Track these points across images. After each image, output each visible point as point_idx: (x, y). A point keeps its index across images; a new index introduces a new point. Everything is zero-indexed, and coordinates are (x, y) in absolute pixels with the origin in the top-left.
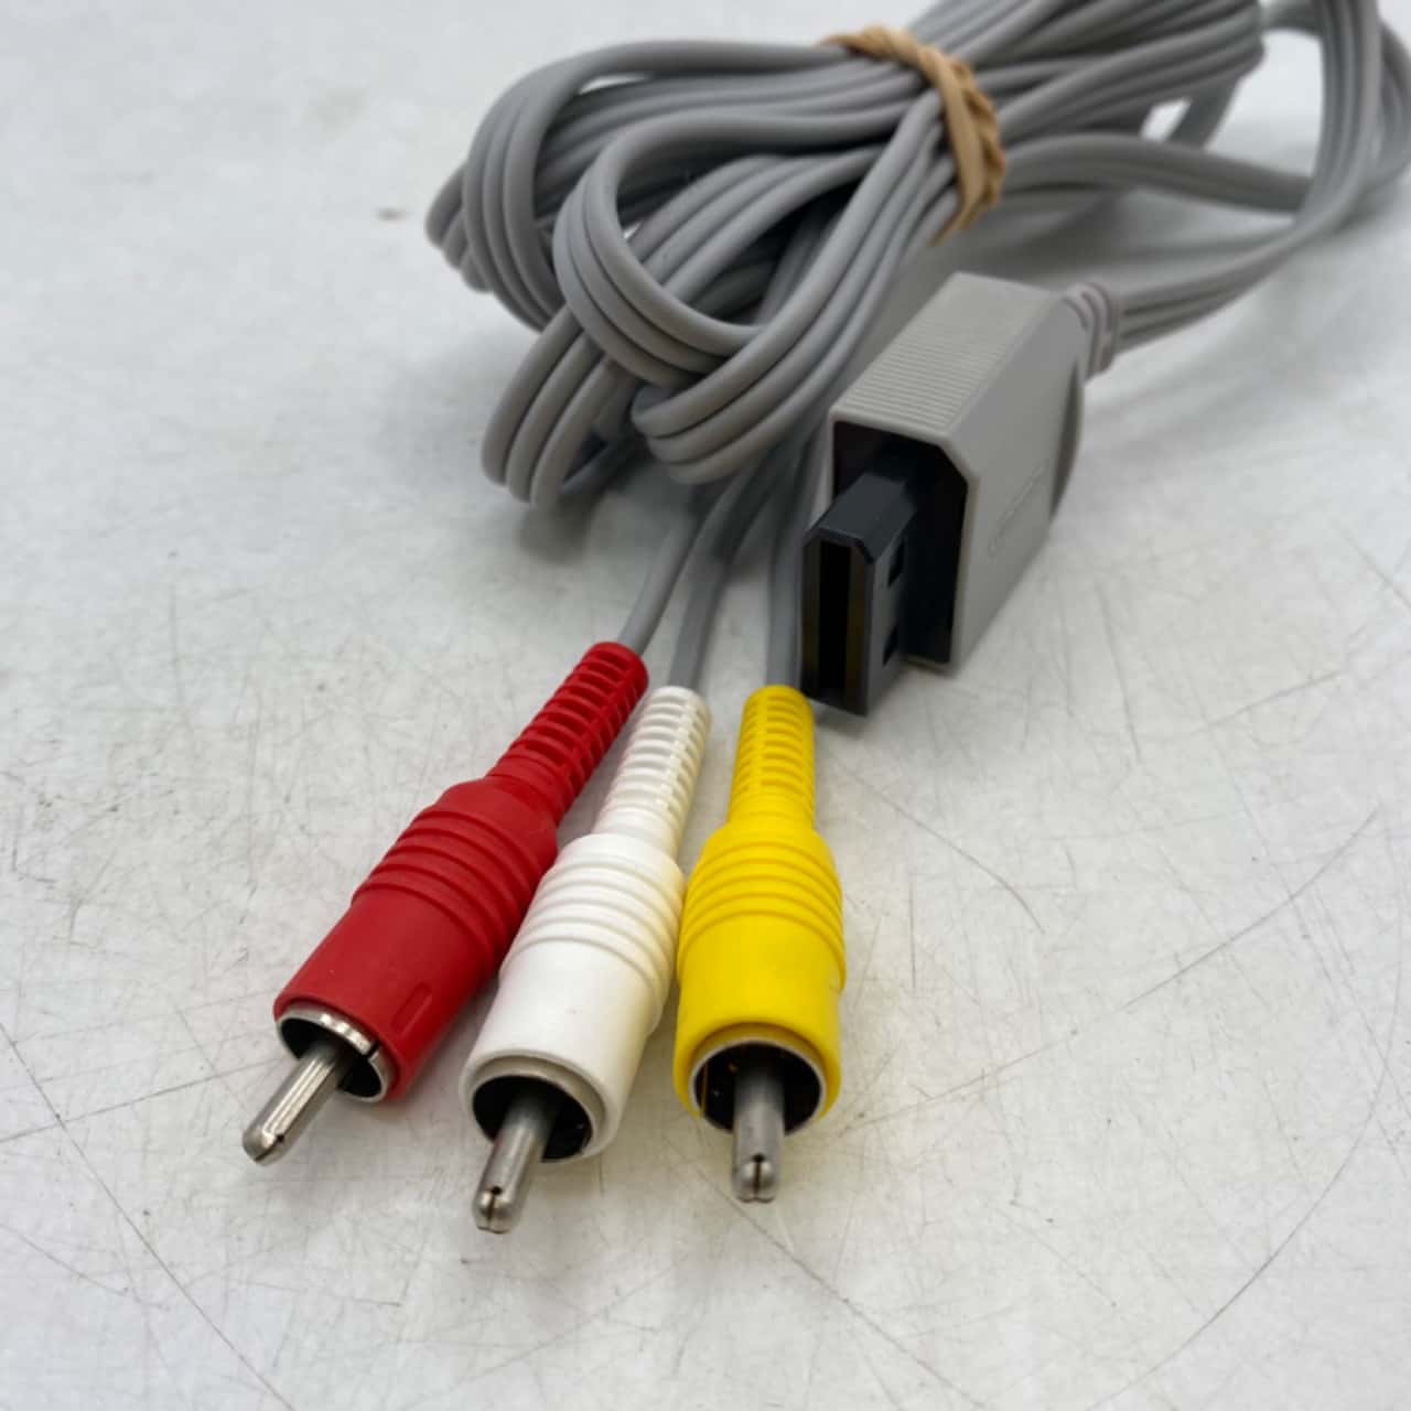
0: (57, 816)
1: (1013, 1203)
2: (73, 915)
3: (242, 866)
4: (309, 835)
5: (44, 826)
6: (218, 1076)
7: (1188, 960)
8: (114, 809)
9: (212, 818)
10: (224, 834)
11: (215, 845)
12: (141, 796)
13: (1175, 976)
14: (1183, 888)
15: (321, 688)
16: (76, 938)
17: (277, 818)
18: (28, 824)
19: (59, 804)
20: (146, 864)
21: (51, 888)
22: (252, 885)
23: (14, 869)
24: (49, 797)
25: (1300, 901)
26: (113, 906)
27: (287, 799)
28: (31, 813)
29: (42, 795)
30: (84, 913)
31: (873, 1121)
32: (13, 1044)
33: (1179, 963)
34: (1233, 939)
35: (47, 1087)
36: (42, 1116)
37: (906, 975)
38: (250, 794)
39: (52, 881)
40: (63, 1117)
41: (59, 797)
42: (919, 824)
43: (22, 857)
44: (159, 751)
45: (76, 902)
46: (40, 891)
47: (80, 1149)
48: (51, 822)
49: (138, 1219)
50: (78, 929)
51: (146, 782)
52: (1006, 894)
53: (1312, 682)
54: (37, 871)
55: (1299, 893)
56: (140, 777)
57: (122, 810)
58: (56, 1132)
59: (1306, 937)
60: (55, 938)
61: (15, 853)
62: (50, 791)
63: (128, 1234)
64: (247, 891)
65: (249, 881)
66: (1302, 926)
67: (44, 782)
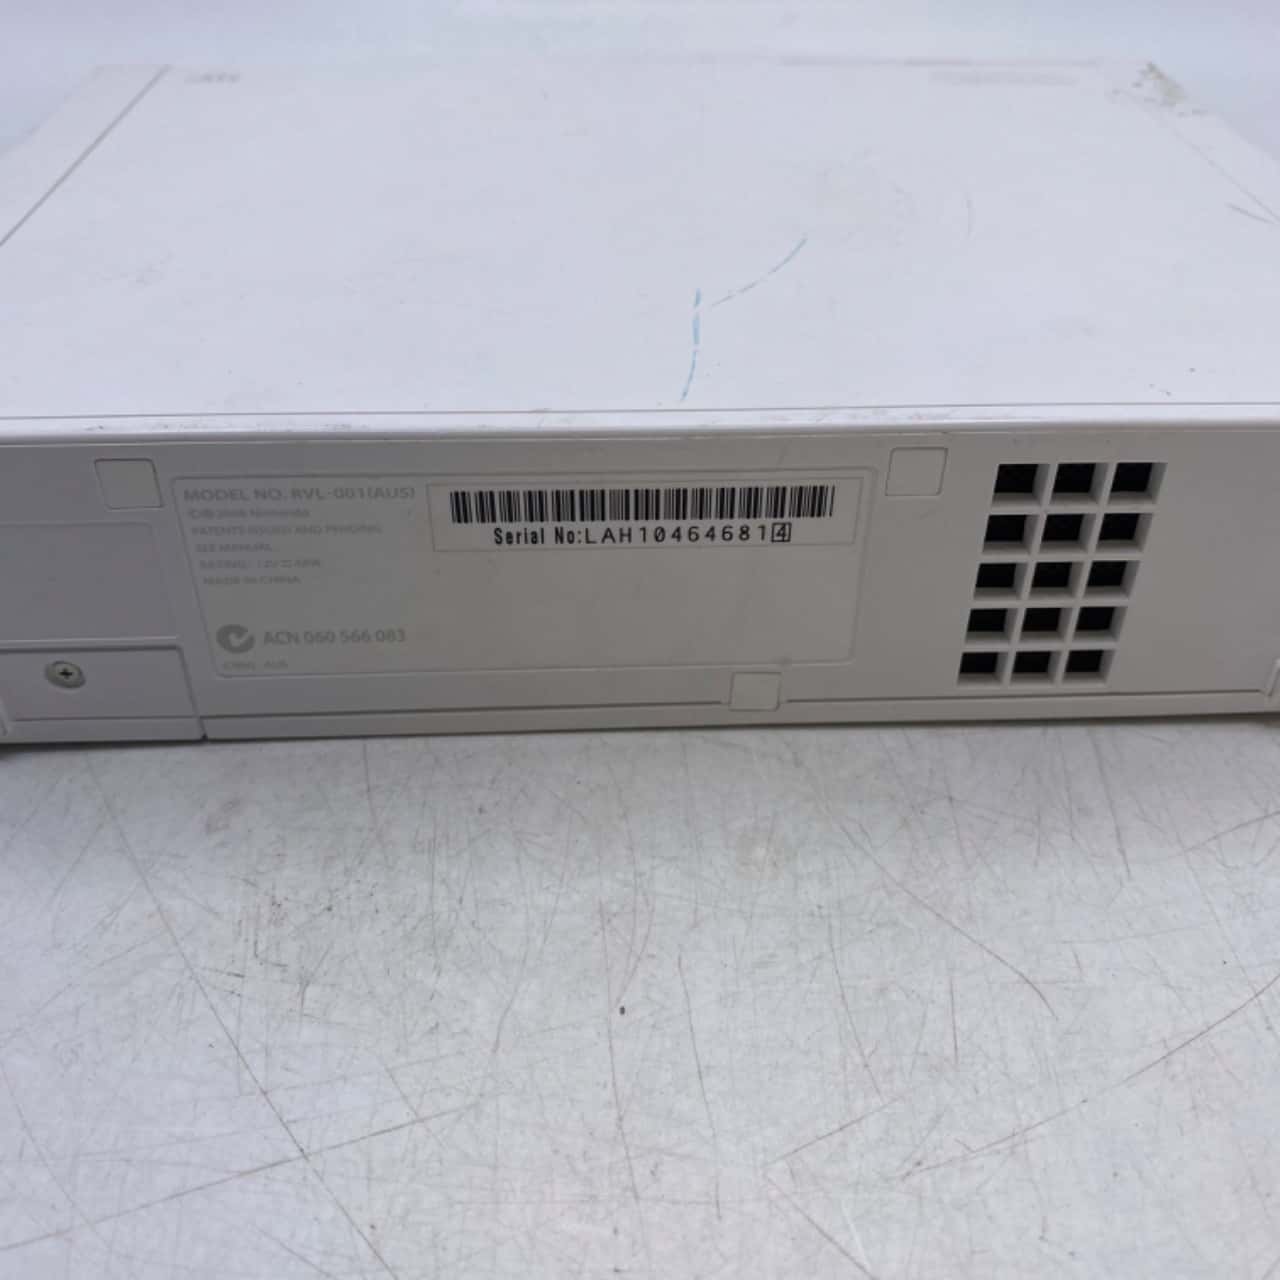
0: (286, 914)
1: (1042, 1238)
2: (302, 993)
3: (430, 955)
4: (479, 929)
5: (277, 922)
6: (422, 1120)
7: (1175, 1044)
8: (329, 909)
9: (405, 916)
10: (415, 928)
11: (408, 938)
12: (349, 898)
13: (1164, 1057)
14: (1167, 985)
15: (481, 810)
16: (305, 1012)
17: (453, 916)
18: (264, 921)
19: (285, 905)
20: (356, 953)
21: (284, 971)
22: (438, 970)
23: (256, 956)
24: (279, 899)
25: (1262, 997)
26: (333, 985)
27: (461, 901)
28: (265, 910)
29: (273, 897)
30: (311, 991)
31: (928, 1168)
32: (265, 1093)
33: (1166, 1047)
34: (1209, 1028)
35: (293, 1128)
36: (294, 1153)
37: (949, 1051)
38: (432, 898)
39: (285, 966)
40: (306, 1151)
41: (286, 899)
42: (956, 928)
43: (261, 947)
44: (361, 863)
45: (305, 982)
46: (276, 974)
47: (321, 1178)
48: (282, 919)
49: (367, 1231)
50: (307, 1003)
51: (353, 887)
52: (1027, 986)
53: (1267, 816)
54: (273, 958)
55: (1262, 992)
56: (347, 883)
57: (335, 909)
58: (301, 1164)
59: (1269, 1028)
60: (291, 1010)
61: (256, 943)
62: (280, 895)
63: (362, 1245)
64: (435, 974)
65: (435, 967)
66: (1267, 1019)
67: (274, 888)
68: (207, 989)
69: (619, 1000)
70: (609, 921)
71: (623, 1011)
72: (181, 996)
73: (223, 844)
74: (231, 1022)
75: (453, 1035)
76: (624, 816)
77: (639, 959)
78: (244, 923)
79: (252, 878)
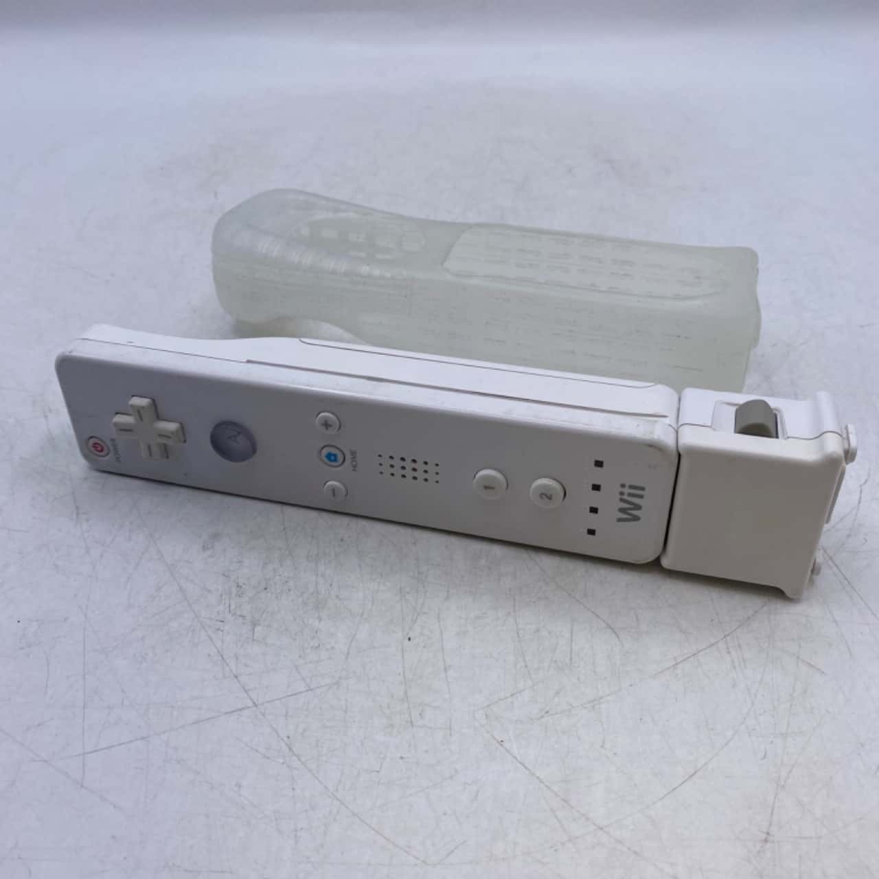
0: (244, 591)
1: (602, 747)
2: (253, 629)
3: (316, 612)
4: (340, 599)
5: (239, 595)
6: (311, 690)
8: (266, 589)
9: (303, 593)
10: (308, 599)
11: (305, 604)
12: (275, 584)
13: (673, 666)
15: (342, 540)
16: (255, 638)
17: (327, 592)
18: (234, 594)
19: (244, 586)
20: (279, 611)
21: (245, 619)
22: (320, 619)
23: (230, 611)
24: (241, 584)
25: (728, 638)
26: (268, 626)
27: (331, 585)
28: (234, 590)
29: (238, 583)
30: (258, 629)
31: (552, 715)
32: (236, 677)
33: (676, 661)
34: (698, 652)
35: (250, 693)
36: (250, 704)
37: (568, 661)
38: (317, 584)
39: (244, 616)
40: (256, 703)
41: (244, 584)
42: (578, 601)
43: (233, 607)
44: (281, 566)
45: (254, 624)
46: (240, 620)
47: (264, 715)
48: (243, 594)
49: (286, 739)
50: (256, 635)
51: (278, 578)
52: (610, 630)
54: (238, 613)
55: (728, 635)
56: (275, 576)
57: (268, 589)
58: (254, 709)
59: (729, 653)
60: (248, 638)
61: (230, 605)
62: (241, 581)
63: (283, 745)
64: (318, 621)
65: (318, 617)
66: (728, 649)
67: (238, 578)
68: (207, 627)
69: (407, 634)
70: (404, 596)
71: (409, 639)
72: (194, 630)
73: (211, 556)
74: (219, 644)
75: (327, 650)
76: (415, 543)
77: (418, 614)
78: (223, 597)
79: (226, 574)
